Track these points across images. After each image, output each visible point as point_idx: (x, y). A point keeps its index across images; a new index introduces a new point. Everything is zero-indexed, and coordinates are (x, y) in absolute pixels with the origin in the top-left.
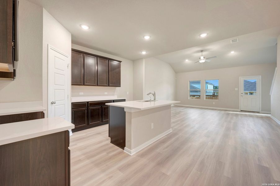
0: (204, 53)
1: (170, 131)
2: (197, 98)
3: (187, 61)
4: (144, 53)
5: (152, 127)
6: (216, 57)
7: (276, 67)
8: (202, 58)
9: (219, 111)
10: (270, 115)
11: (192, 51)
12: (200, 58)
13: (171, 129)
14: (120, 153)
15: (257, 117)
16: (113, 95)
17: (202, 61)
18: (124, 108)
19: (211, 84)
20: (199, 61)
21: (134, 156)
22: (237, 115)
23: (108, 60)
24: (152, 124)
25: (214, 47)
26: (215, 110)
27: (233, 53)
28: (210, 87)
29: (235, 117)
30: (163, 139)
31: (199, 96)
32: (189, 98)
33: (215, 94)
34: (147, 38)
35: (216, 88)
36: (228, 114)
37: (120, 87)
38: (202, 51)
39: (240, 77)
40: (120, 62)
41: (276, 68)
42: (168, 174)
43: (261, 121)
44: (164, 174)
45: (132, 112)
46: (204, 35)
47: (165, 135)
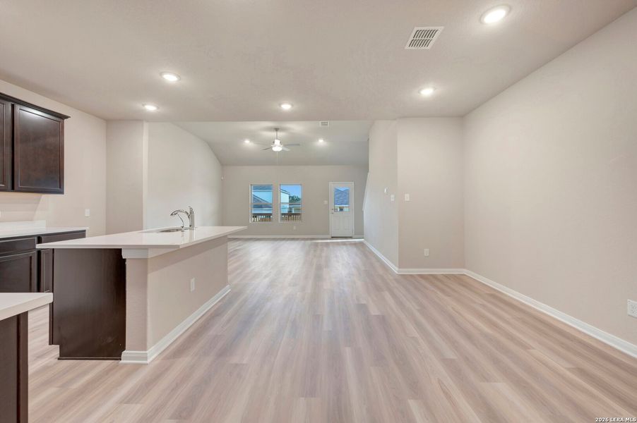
0: (280, 134)
1: (227, 290)
2: (262, 220)
3: (247, 143)
4: (151, 108)
5: (193, 288)
6: (299, 145)
7: (368, 171)
8: (277, 142)
9: (303, 242)
10: (363, 240)
11: (261, 127)
12: (274, 142)
13: (228, 286)
14: (107, 372)
15: (351, 244)
16: (30, 219)
17: (277, 148)
18: (121, 250)
19: (285, 192)
20: (271, 148)
21: (157, 362)
22: (327, 244)
23: (9, 105)
24: (193, 281)
25: (297, 128)
26: (297, 239)
27: (321, 142)
28: (285, 198)
29: (325, 249)
30: (213, 310)
31: (269, 215)
32: (251, 220)
33: (291, 212)
34: (170, 78)
35: (293, 200)
36: (316, 245)
37: (62, 193)
38: (277, 129)
39: (330, 183)
40: (63, 117)
41: (369, 174)
42: (245, 362)
43: (354, 250)
44: (237, 365)
45: (149, 257)
46: (286, 107)
47: (219, 299)
